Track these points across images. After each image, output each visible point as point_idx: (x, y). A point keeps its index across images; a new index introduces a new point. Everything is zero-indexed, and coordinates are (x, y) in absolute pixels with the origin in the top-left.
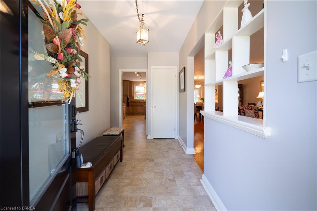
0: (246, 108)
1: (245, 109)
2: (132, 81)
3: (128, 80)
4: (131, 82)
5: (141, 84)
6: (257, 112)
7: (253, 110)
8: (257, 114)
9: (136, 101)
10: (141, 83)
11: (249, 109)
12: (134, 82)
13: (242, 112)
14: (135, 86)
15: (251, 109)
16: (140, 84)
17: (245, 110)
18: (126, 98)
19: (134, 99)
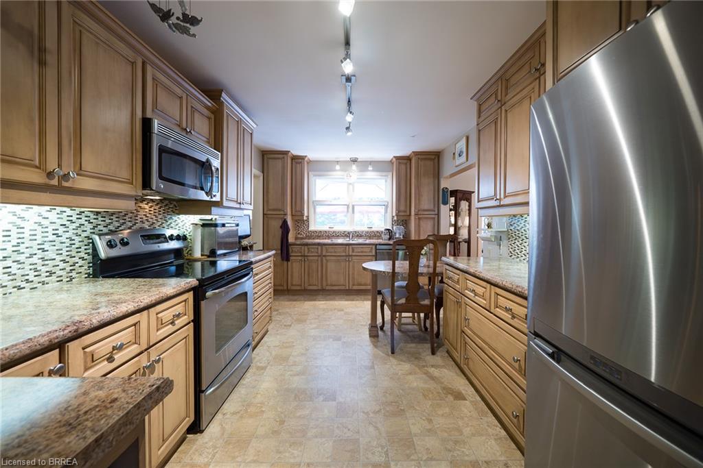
2: (302, 158)
3: (286, 153)
4: (298, 160)
5: (338, 173)
9: (319, 237)
10: (338, 167)
12: (309, 162)
14: (312, 178)
16: (335, 170)
18: (276, 224)
19: (312, 228)
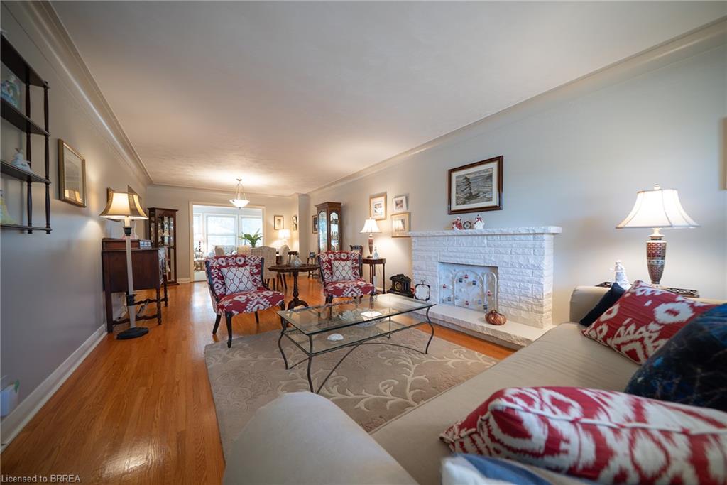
0: (337, 256)
1: (335, 259)
6: (357, 265)
7: (349, 263)
8: (357, 271)
11: (343, 260)
13: (327, 268)
15: (347, 259)
17: (333, 262)
